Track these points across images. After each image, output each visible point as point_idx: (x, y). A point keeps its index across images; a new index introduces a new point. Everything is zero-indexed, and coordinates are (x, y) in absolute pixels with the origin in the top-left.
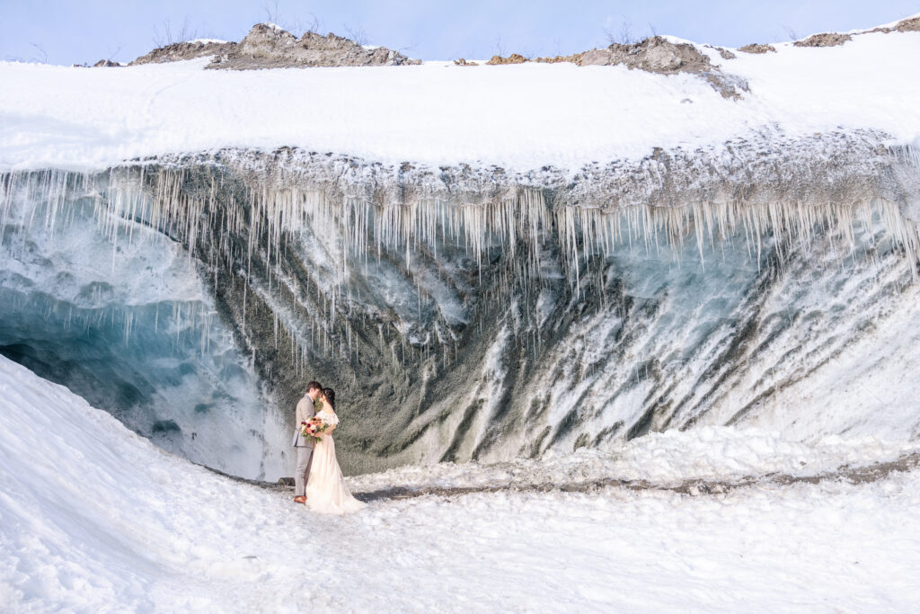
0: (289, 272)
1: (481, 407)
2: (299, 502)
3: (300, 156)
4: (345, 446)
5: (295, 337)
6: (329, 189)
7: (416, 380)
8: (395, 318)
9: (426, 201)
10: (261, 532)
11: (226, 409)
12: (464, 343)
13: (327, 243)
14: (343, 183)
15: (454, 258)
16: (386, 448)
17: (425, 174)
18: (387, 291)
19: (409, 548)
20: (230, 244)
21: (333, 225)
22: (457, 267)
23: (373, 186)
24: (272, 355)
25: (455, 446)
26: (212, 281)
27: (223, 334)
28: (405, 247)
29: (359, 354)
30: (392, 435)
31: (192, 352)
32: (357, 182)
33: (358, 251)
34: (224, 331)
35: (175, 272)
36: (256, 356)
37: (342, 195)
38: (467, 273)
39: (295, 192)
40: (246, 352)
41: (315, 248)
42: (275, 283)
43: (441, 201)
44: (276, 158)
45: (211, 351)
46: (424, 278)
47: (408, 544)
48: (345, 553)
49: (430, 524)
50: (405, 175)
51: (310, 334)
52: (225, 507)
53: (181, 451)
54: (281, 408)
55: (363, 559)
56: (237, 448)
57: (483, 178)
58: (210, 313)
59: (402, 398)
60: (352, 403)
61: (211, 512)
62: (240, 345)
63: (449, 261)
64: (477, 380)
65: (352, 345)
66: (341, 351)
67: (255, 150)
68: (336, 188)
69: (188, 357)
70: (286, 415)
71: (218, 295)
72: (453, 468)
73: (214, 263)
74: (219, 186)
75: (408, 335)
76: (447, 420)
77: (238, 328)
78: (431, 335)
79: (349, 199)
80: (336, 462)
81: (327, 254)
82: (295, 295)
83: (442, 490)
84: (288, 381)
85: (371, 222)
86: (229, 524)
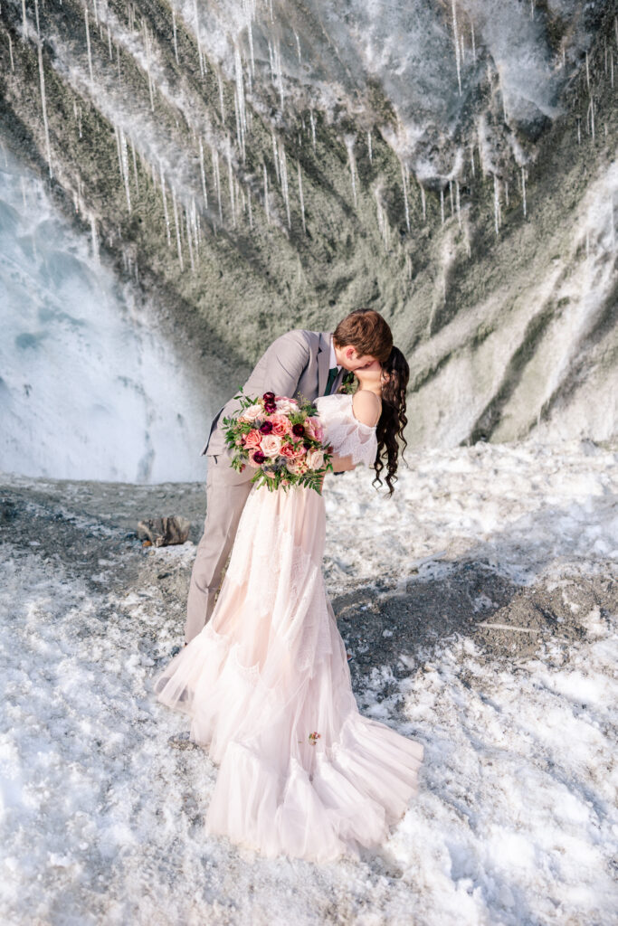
0: (133, 18)
1: (560, 315)
5: (168, 185)
7: (425, 266)
12: (541, 173)
18: (367, 35)
24: (131, 231)
27: (24, 187)
29: (307, 215)
34: (23, 180)
40: (81, 226)
54: (166, 336)
62: (64, 212)
64: (557, 257)
66: (267, 209)
75: (414, 158)
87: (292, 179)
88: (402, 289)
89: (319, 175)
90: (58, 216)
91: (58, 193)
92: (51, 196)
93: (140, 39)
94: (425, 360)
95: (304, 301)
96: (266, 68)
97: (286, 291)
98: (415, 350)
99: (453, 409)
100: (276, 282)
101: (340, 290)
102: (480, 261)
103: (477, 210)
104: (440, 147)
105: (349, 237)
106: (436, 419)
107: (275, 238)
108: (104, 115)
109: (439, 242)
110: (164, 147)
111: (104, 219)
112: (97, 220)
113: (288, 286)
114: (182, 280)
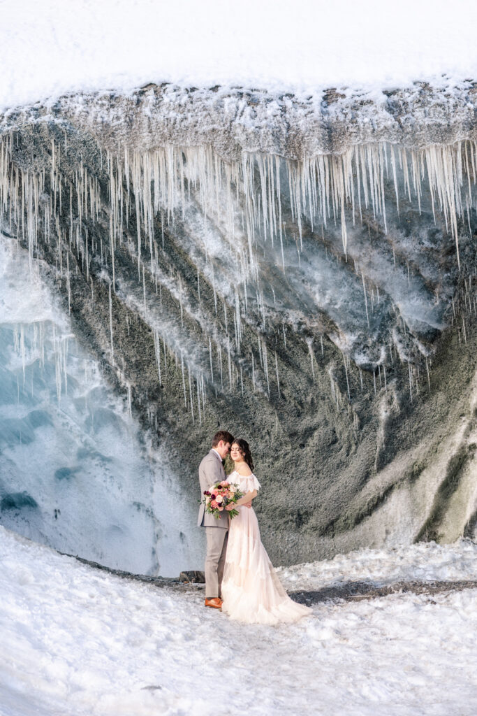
0: (171, 270)
1: (473, 457)
2: (212, 607)
3: (172, 96)
4: (270, 522)
5: (185, 365)
6: (219, 141)
7: (369, 419)
8: (331, 327)
9: (365, 147)
10: (163, 651)
11: (97, 474)
12: (440, 360)
13: (222, 222)
14: (239, 131)
16: (332, 523)
18: (316, 288)
19: (379, 674)
20: (83, 235)
22: (421, 243)
23: (284, 131)
25: (436, 517)
26: (63, 291)
27: (85, 366)
29: (282, 384)
30: (339, 504)
31: (44, 395)
32: (260, 128)
33: (268, 231)
34: (85, 361)
35: (12, 281)
36: (133, 396)
37: (238, 148)
38: (438, 251)
39: (170, 150)
40: (119, 390)
41: (205, 231)
42: (152, 288)
43: (388, 144)
44: (139, 102)
45: (71, 392)
46: (370, 265)
47: (377, 668)
48: (287, 682)
49: (408, 638)
50: (331, 108)
51: (207, 359)
52: (110, 615)
53: (42, 534)
54: (174, 470)
55: (313, 690)
56: (117, 529)
57: (452, 102)
58: (64, 337)
59: (349, 447)
60: (277, 459)
61: (92, 623)
62: (110, 381)
63: (407, 235)
64: (463, 415)
65: (270, 373)
66: (254, 381)
67: (108, 93)
68: (229, 138)
69: (40, 402)
70: (181, 480)
71: (73, 310)
72: (435, 551)
73: (65, 265)
74: (62, 152)
75: (353, 352)
76: (421, 477)
77: (105, 357)
78: (387, 350)
79: (248, 152)
80: (262, 546)
81: (223, 238)
82: (182, 302)
83: (421, 585)
84: (180, 430)
85: (285, 185)
86: (118, 640)
87: (271, 362)
88: (353, 436)
89: (290, 360)
90: (105, 384)
91: (107, 369)
92: (103, 371)
93: (175, 282)
94: (374, 490)
95: (281, 444)
96: (255, 301)
97: (267, 437)
98: (367, 482)
99: (396, 528)
100: (259, 430)
101: (308, 437)
102: (409, 417)
103: (402, 382)
104: (369, 345)
105: (312, 399)
106: (384, 536)
107: (259, 400)
108: (146, 322)
109: (377, 403)
110: (184, 341)
111: (137, 386)
113: (269, 433)
114: (189, 428)
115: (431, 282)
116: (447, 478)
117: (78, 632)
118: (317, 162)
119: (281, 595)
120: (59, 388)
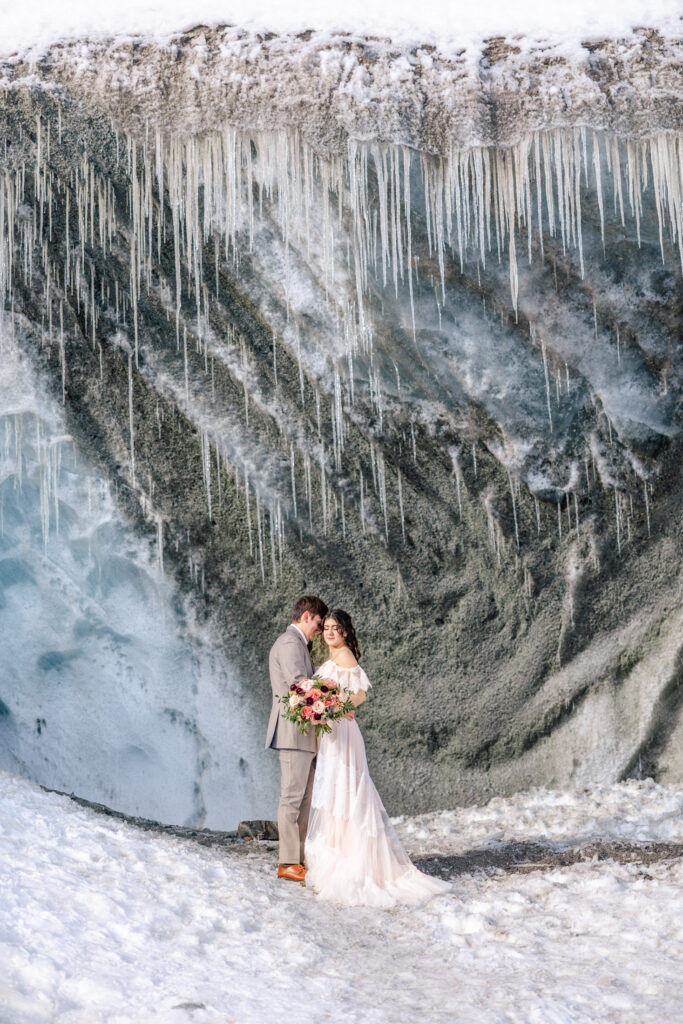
2: (289, 878)
3: (235, 46)
4: (385, 744)
5: (251, 487)
6: (311, 123)
7: (549, 581)
8: (489, 430)
9: (551, 134)
10: (209, 948)
11: (106, 662)
13: (315, 256)
14: (344, 105)
15: (632, 270)
16: (487, 747)
17: (547, 63)
19: (557, 990)
20: (87, 274)
21: (326, 210)
22: (639, 294)
23: (418, 107)
24: (201, 534)
25: (656, 740)
26: (54, 365)
27: (88, 486)
28: (506, 251)
29: (408, 521)
30: (499, 717)
31: (22, 533)
32: (378, 101)
33: (390, 270)
34: (89, 480)
36: (166, 537)
37: (342, 134)
38: (667, 308)
40: (144, 528)
41: (286, 269)
42: (198, 361)
43: (589, 130)
44: (180, 56)
45: (64, 530)
47: (553, 980)
49: (605, 932)
50: (497, 70)
51: (286, 480)
52: (124, 890)
54: (231, 657)
55: (451, 1014)
58: (54, 440)
59: (516, 626)
60: (398, 642)
61: (96, 903)
62: (128, 513)
63: (617, 281)
65: (389, 502)
66: (363, 516)
67: (129, 41)
68: (327, 118)
69: (15, 545)
70: (242, 674)
71: (69, 397)
72: (653, 795)
73: (57, 323)
74: (54, 137)
75: (524, 470)
76: (632, 675)
77: (120, 473)
78: (581, 468)
79: (359, 142)
80: (371, 784)
82: (247, 386)
83: (629, 849)
84: (242, 593)
85: (418, 195)
86: (136, 930)
87: (392, 484)
88: (523, 607)
89: (422, 482)
90: (121, 518)
91: (123, 493)
92: (117, 496)
94: (556, 695)
95: (406, 618)
96: (366, 386)
97: (383, 607)
98: (544, 682)
99: (591, 757)
100: (370, 595)
101: (449, 608)
102: (614, 577)
103: (604, 521)
104: (552, 460)
105: (458, 545)
106: (570, 768)
107: (372, 546)
108: (188, 417)
109: (563, 554)
110: (250, 449)
111: (172, 520)
112: (165, 522)
113: (386, 600)
114: (256, 591)
115: (654, 357)
116: (674, 679)
117: (72, 916)
118: (472, 158)
119: (400, 862)
120: (46, 522)
